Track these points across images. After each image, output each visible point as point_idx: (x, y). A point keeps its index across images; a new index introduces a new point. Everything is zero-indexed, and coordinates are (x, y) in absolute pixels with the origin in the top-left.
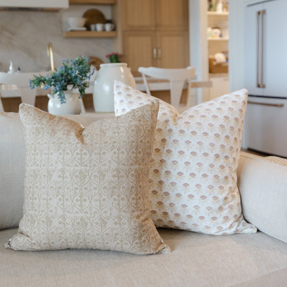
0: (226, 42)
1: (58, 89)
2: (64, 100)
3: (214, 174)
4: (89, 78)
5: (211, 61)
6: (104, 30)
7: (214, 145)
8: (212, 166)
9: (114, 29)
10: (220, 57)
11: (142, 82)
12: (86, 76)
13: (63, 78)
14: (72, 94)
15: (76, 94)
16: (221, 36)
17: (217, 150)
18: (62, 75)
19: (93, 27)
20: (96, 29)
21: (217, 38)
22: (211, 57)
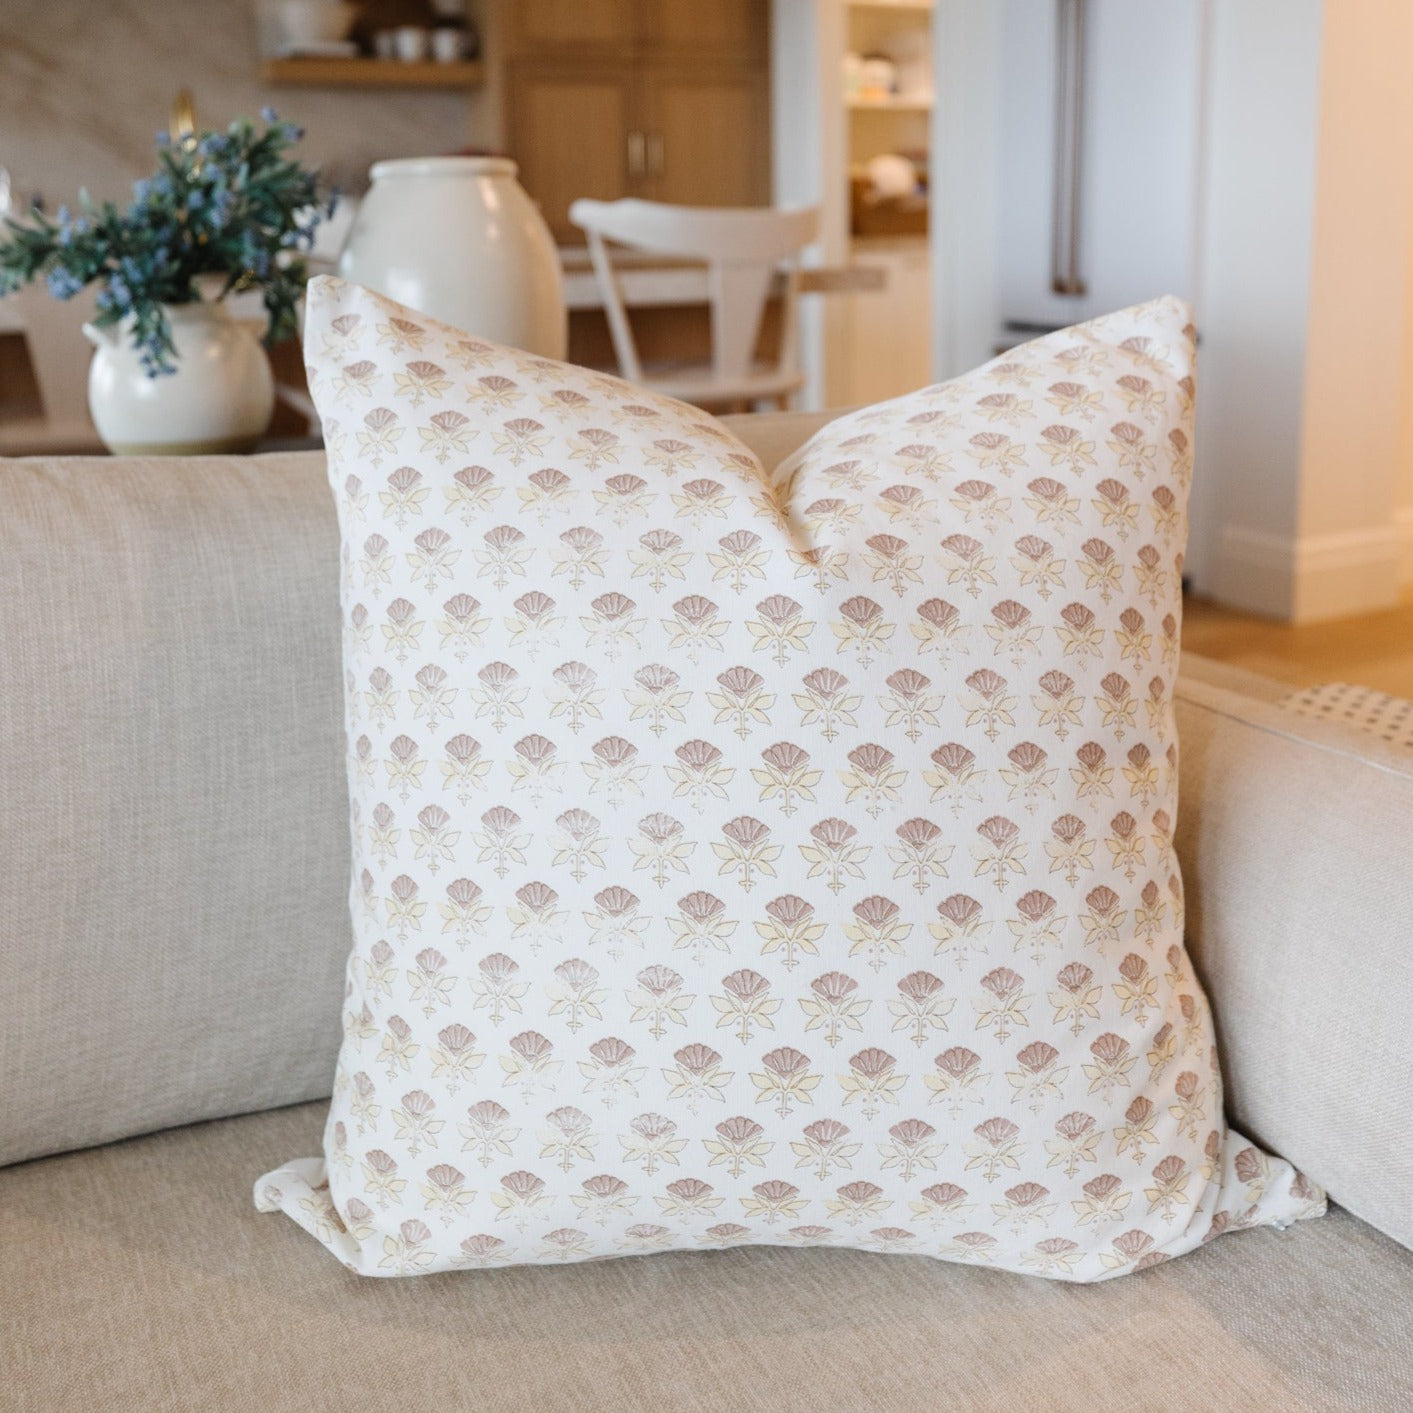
0: (923, 115)
1: (122, 294)
2: (169, 360)
3: (1087, 882)
4: (310, 234)
5: (858, 189)
6: (429, 55)
7: (1068, 684)
8: (1068, 828)
9: (472, 54)
10: (892, 175)
11: (587, 268)
12: (288, 225)
13: (166, 233)
14: (219, 325)
15: (246, 323)
16: (894, 89)
17: (1091, 720)
18: (158, 219)
19: (383, 43)
20: (395, 54)
21: (881, 99)
22: (859, 171)
